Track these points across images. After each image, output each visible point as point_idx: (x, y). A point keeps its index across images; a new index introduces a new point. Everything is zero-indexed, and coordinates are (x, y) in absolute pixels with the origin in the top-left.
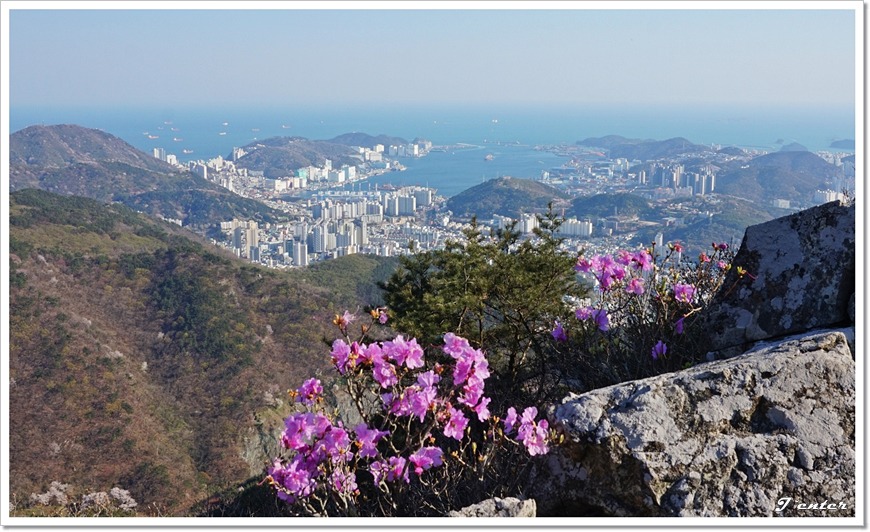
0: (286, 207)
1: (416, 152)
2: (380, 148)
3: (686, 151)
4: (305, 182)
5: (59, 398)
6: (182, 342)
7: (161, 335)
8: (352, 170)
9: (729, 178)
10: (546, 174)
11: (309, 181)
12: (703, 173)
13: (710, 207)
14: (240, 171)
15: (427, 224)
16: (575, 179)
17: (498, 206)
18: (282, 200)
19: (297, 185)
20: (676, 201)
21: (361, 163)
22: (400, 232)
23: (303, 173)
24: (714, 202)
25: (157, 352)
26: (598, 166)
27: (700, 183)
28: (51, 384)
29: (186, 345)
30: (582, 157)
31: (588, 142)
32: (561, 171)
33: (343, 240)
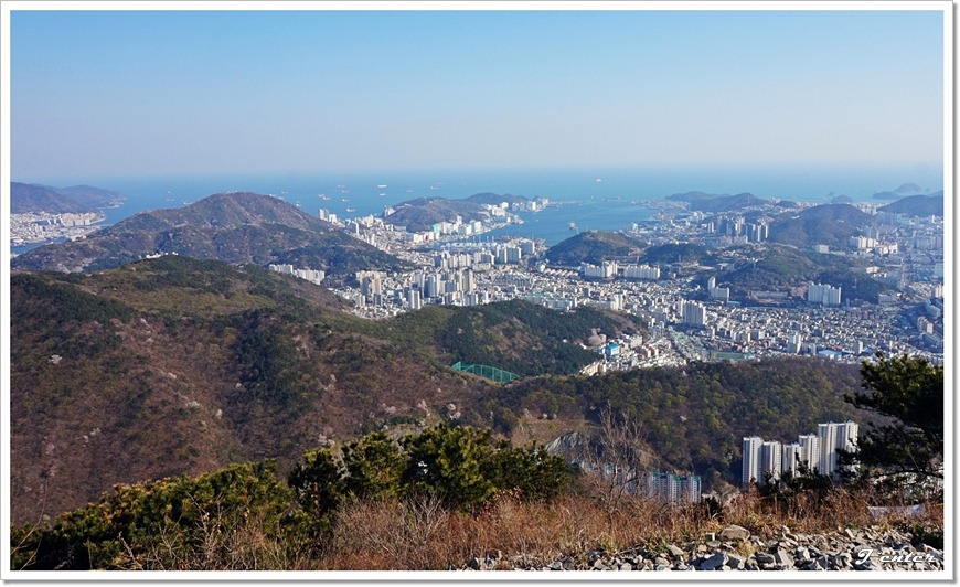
0: (416, 258)
1: (534, 208)
2: (505, 205)
3: (750, 205)
4: (438, 235)
5: (136, 444)
6: (254, 391)
7: (239, 385)
8: (478, 225)
9: (780, 227)
10: (635, 225)
11: (442, 234)
12: (759, 224)
13: (757, 254)
14: (387, 226)
15: (527, 270)
16: (659, 229)
17: (585, 255)
18: (416, 251)
19: (431, 238)
20: (731, 249)
21: (487, 218)
22: (504, 278)
23: (437, 228)
24: (760, 250)
25: (232, 400)
26: (679, 217)
27: (756, 232)
28: (130, 432)
29: (258, 393)
30: (668, 210)
31: (675, 198)
32: (649, 223)
33: (450, 288)
